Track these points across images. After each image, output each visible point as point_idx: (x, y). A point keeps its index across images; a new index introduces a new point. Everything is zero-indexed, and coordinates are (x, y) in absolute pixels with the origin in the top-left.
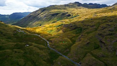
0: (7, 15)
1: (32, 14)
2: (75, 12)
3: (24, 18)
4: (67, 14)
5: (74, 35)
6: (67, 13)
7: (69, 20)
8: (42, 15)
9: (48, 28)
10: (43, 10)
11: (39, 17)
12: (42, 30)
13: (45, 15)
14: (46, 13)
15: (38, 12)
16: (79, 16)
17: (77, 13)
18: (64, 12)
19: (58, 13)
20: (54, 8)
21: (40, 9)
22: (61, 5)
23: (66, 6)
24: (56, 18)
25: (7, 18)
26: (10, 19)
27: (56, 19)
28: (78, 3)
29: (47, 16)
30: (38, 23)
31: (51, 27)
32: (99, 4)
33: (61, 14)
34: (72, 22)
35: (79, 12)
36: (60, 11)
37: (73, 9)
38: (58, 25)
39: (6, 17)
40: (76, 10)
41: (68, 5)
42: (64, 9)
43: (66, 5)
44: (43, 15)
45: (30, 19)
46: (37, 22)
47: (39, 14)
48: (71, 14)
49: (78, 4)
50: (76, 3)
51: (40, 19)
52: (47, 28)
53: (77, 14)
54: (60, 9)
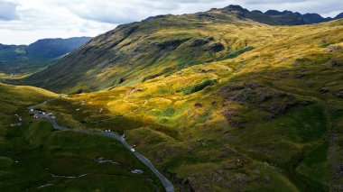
0: (21, 47)
1: (93, 44)
2: (236, 36)
3: (69, 56)
4: (211, 43)
5: (299, 146)
6: (212, 39)
7: (229, 65)
8: (127, 46)
9: (156, 100)
10: (130, 29)
11: (118, 53)
12: (133, 109)
13: (135, 45)
14: (141, 39)
15: (113, 36)
16: (251, 48)
17: (242, 39)
18: (200, 35)
19: (181, 38)
20: (164, 22)
21: (118, 27)
22: (185, 15)
23: (204, 18)
24: (174, 57)
25: (19, 55)
26: (27, 58)
27: (173, 60)
28: (238, 8)
29: (145, 51)
30: (113, 72)
31: (164, 92)
32: (298, 14)
33: (188, 43)
34: (242, 71)
35: (250, 37)
36: (185, 34)
37: (226, 27)
38: (194, 84)
39: (18, 51)
40: (237, 29)
41: (207, 16)
42: (199, 26)
43: (200, 16)
44: (129, 47)
45: (86, 60)
46: (110, 71)
47: (116, 44)
48: (223, 42)
49: (240, 13)
50: (232, 8)
51: (119, 58)
52: (148, 97)
53: (246, 42)
54: (184, 25)
